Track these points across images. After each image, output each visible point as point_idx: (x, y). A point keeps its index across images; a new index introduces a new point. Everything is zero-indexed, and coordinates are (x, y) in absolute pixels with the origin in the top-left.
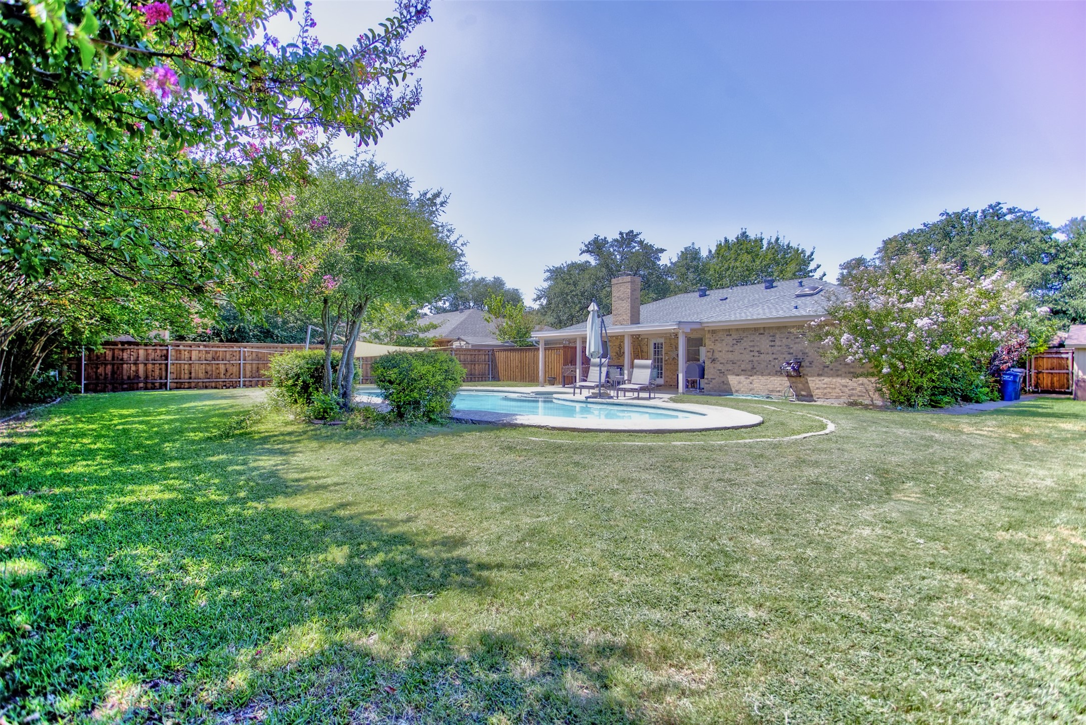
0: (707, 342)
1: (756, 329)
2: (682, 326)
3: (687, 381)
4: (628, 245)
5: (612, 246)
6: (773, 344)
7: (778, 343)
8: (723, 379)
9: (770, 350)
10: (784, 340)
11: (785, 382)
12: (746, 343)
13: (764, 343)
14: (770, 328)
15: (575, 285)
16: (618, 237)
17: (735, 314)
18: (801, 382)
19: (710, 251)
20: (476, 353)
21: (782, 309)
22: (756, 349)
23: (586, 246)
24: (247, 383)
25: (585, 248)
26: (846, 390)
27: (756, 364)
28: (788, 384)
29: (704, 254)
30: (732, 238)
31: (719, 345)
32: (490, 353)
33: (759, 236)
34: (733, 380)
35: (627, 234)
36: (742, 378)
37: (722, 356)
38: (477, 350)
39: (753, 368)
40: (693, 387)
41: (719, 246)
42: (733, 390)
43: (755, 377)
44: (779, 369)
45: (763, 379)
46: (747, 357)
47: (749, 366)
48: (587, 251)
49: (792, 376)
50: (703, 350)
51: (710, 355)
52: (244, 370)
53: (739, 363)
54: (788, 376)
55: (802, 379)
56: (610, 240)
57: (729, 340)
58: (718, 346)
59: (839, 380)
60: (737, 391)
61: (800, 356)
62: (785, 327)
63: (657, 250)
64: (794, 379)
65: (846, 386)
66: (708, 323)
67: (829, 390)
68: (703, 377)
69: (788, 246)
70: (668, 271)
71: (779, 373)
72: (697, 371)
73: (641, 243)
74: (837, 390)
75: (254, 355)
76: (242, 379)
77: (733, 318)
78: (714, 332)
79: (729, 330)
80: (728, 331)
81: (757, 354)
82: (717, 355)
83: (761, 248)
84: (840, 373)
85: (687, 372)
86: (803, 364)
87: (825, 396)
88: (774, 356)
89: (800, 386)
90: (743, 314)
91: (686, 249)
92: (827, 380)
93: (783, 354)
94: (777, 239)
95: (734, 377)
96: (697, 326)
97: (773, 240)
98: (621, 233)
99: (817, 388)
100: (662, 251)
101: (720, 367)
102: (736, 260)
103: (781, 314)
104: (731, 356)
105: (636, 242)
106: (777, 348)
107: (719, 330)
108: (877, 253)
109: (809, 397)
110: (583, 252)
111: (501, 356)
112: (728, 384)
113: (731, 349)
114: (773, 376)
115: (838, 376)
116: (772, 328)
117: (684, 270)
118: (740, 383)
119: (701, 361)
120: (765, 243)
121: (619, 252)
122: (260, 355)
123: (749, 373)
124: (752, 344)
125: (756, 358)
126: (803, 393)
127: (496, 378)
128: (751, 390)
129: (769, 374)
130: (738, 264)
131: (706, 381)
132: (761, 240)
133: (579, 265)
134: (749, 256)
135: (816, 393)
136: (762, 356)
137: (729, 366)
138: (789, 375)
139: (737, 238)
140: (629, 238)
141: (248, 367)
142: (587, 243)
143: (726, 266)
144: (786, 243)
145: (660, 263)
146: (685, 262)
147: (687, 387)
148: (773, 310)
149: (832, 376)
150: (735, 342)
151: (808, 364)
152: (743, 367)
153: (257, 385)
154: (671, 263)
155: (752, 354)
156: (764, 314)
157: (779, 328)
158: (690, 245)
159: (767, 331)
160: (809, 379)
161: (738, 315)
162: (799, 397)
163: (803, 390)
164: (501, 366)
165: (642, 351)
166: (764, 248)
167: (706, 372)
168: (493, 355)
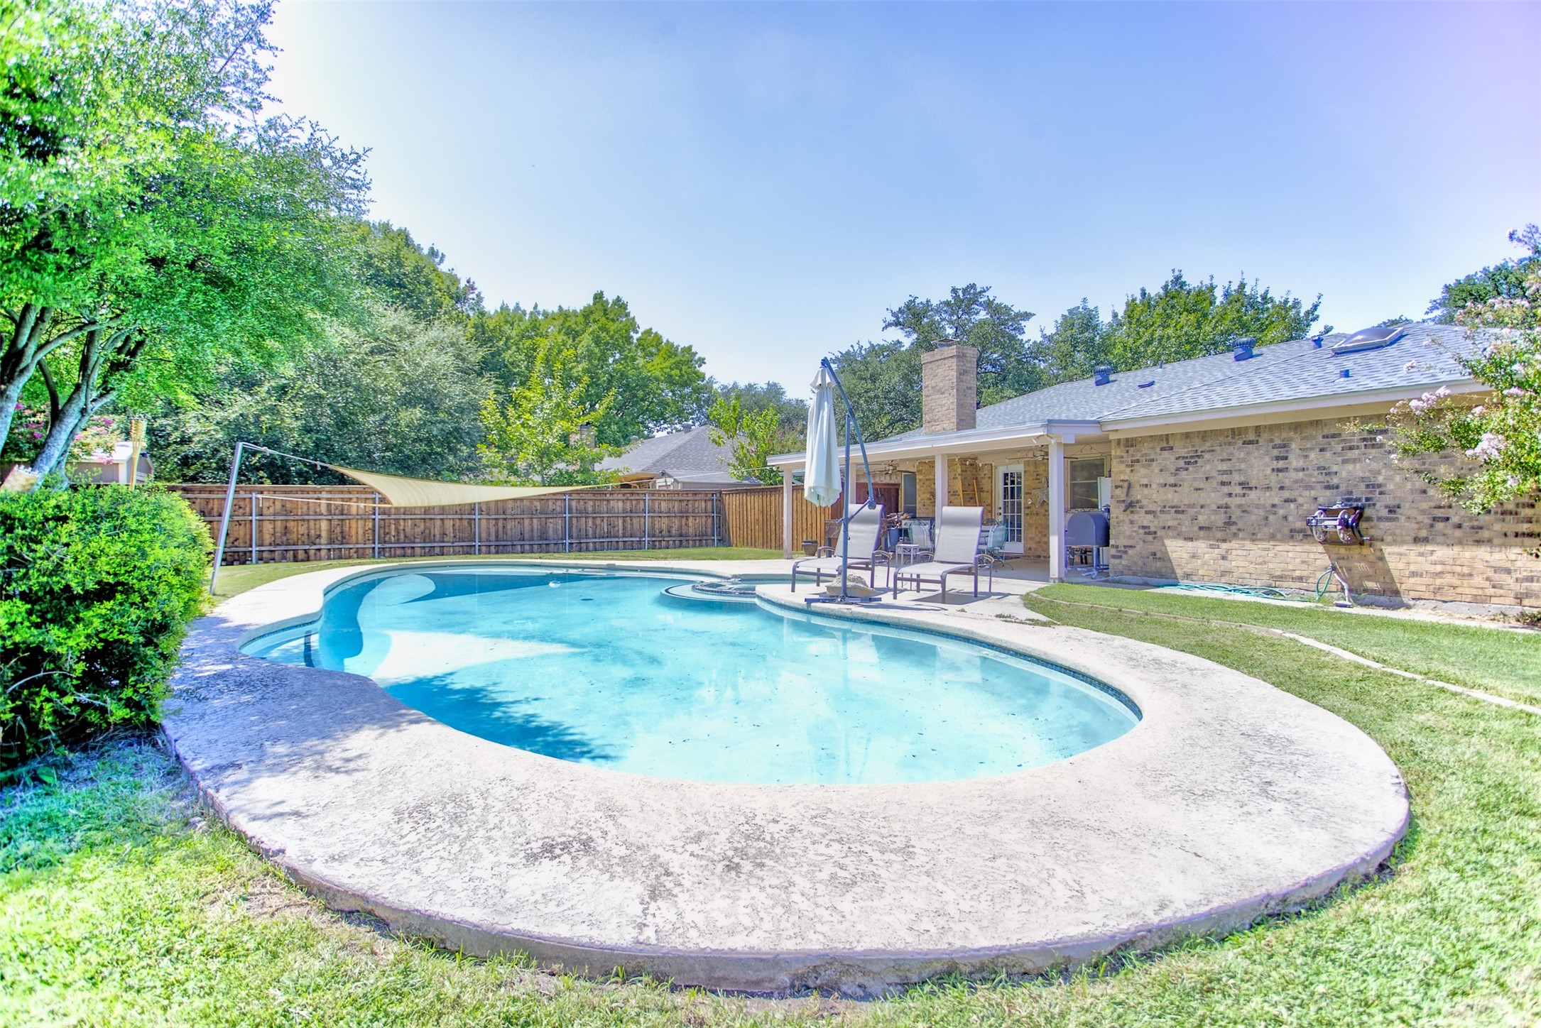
0: (1116, 466)
1: (1236, 433)
2: (1055, 431)
3: (1070, 551)
4: (968, 311)
5: (938, 311)
6: (1281, 464)
7: (1295, 462)
8: (1152, 548)
9: (1274, 479)
10: (1312, 455)
11: (1314, 558)
12: (1211, 465)
13: (1258, 464)
14: (1272, 428)
15: (874, 379)
16: (949, 297)
17: (1181, 400)
18: (1364, 558)
19: (1115, 315)
20: (690, 497)
21: (1306, 382)
22: (1237, 478)
23: (894, 314)
24: (265, 555)
25: (891, 319)
26: (1508, 580)
27: (1236, 514)
28: (1325, 561)
29: (1105, 318)
30: (1155, 290)
31: (1143, 471)
32: (716, 496)
33: (1207, 282)
34: (1177, 550)
35: (964, 291)
36: (1201, 546)
37: (1152, 497)
38: (692, 492)
39: (1229, 523)
40: (1084, 561)
41: (1131, 305)
42: (1179, 572)
43: (1234, 544)
44: (1300, 524)
45: (1256, 549)
46: (1213, 497)
47: (1219, 519)
48: (897, 324)
49: (1337, 542)
50: (1105, 488)
51: (1121, 494)
52: (260, 531)
53: (1192, 512)
54: (1324, 542)
55: (1365, 550)
56: (934, 303)
57: (1168, 460)
58: (1141, 475)
59: (1483, 553)
60: (1188, 576)
61: (1360, 492)
62: (1316, 423)
63: (1017, 315)
64: (1342, 551)
65: (1508, 571)
66: (1115, 422)
67: (1449, 579)
68: (1107, 544)
69: (1264, 297)
70: (1038, 351)
71: (1303, 534)
72: (1092, 530)
73: (989, 305)
74: (1478, 580)
75: (278, 505)
76: (254, 549)
77: (1177, 408)
78: (1130, 443)
79: (1167, 437)
80: (1165, 441)
81: (1238, 490)
82: (1137, 494)
83: (1211, 303)
84: (1485, 534)
85: (1070, 531)
86: (1367, 512)
87: (1439, 596)
88: (1286, 494)
89: (1362, 566)
90: (1202, 400)
91: (1070, 311)
92: (1442, 553)
93: (1309, 487)
94: (1242, 286)
95: (1181, 543)
96: (1093, 432)
97: (1234, 287)
98: (954, 290)
99: (1414, 574)
100: (1027, 316)
101: (1147, 520)
102: (1165, 326)
103: (1304, 390)
104: (1171, 497)
105: (981, 305)
106: (1293, 475)
107: (1143, 440)
108: (1431, 310)
109: (1391, 596)
110: (890, 325)
111: (732, 502)
112: (1165, 558)
113: (1172, 480)
114: (1282, 541)
115: (1478, 542)
116: (1278, 427)
117: (1066, 348)
118: (1194, 556)
119: (1101, 507)
120: (1219, 294)
121: (951, 322)
122: (289, 506)
123: (1219, 535)
124: (1225, 466)
125: (1239, 500)
126: (1370, 585)
127: (724, 541)
128: (1223, 574)
129: (1272, 537)
130: (1170, 331)
131: (1113, 551)
132: (1212, 288)
133: (883, 348)
134: (1192, 317)
135: (1407, 585)
136: (1253, 495)
137: (1169, 519)
138: (1329, 541)
139: (1165, 288)
140: (967, 299)
141: (268, 527)
142: (896, 310)
143: (1147, 336)
144: (1261, 291)
145: (1024, 337)
146: (1069, 333)
147: (1069, 563)
148: (1280, 385)
149: (1460, 542)
150: (1181, 463)
151: (1384, 513)
152: (1202, 520)
153: (284, 558)
154: (1044, 336)
155: (1226, 489)
156: (1258, 394)
157: (1297, 427)
158: (1079, 303)
159: (1265, 436)
160: (1388, 550)
161: (1189, 403)
162: (1359, 595)
163: (1369, 577)
164: (733, 520)
165: (981, 490)
166: (1218, 303)
167: (1112, 532)
168: (721, 500)
